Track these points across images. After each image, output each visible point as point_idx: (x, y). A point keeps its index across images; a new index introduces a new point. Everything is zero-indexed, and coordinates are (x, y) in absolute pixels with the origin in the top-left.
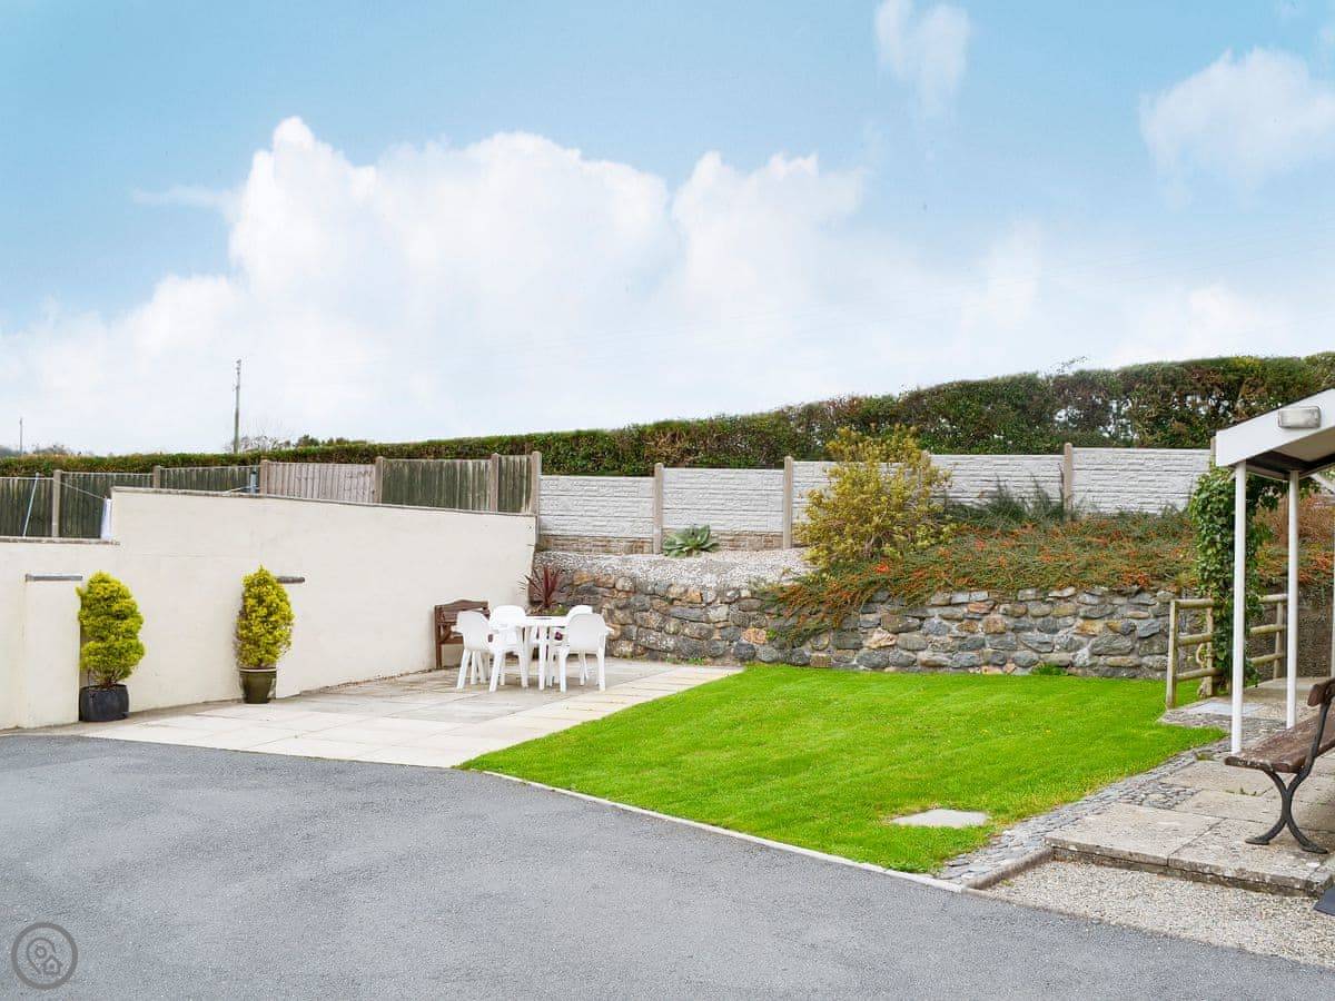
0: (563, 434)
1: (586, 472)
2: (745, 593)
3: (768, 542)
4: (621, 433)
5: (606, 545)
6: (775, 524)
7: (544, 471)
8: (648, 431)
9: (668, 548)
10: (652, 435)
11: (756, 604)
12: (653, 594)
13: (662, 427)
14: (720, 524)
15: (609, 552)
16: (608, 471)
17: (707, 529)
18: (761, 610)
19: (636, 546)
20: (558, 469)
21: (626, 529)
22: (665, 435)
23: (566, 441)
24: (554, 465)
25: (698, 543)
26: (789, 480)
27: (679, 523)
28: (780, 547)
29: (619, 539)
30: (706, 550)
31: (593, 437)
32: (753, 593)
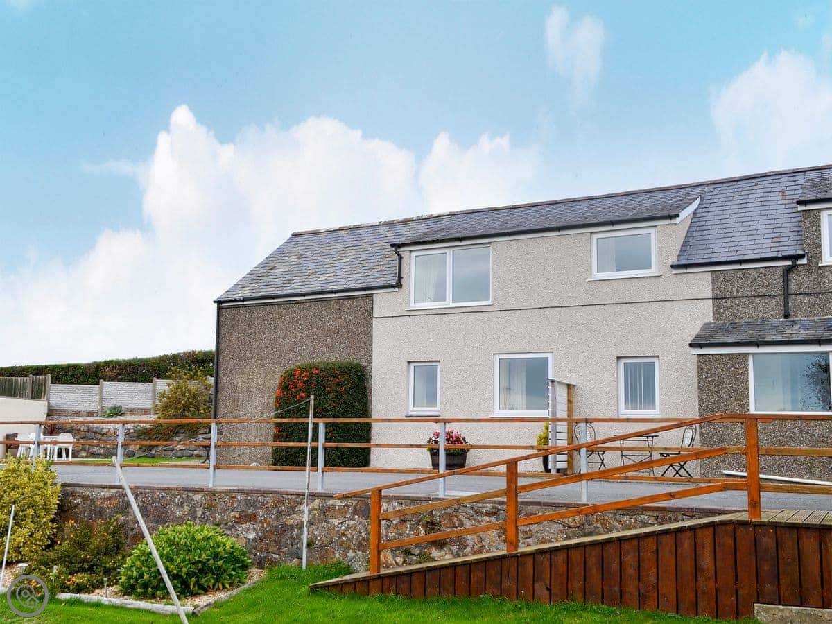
0: (62, 365)
1: (72, 383)
2: (131, 431)
3: (146, 412)
4: (89, 365)
5: (78, 413)
6: (148, 404)
7: (52, 383)
8: (102, 364)
9: (104, 414)
10: (103, 366)
11: (135, 435)
12: (96, 432)
13: (107, 363)
14: (126, 405)
15: (79, 416)
16: (82, 383)
17: (120, 407)
18: (138, 437)
19: (91, 414)
20: (59, 381)
21: (86, 407)
22: (109, 366)
23: (63, 368)
24: (57, 380)
25: (117, 412)
26: (154, 386)
27: (109, 404)
28: (150, 414)
29: (84, 411)
30: (120, 415)
31: (75, 367)
32: (135, 430)
